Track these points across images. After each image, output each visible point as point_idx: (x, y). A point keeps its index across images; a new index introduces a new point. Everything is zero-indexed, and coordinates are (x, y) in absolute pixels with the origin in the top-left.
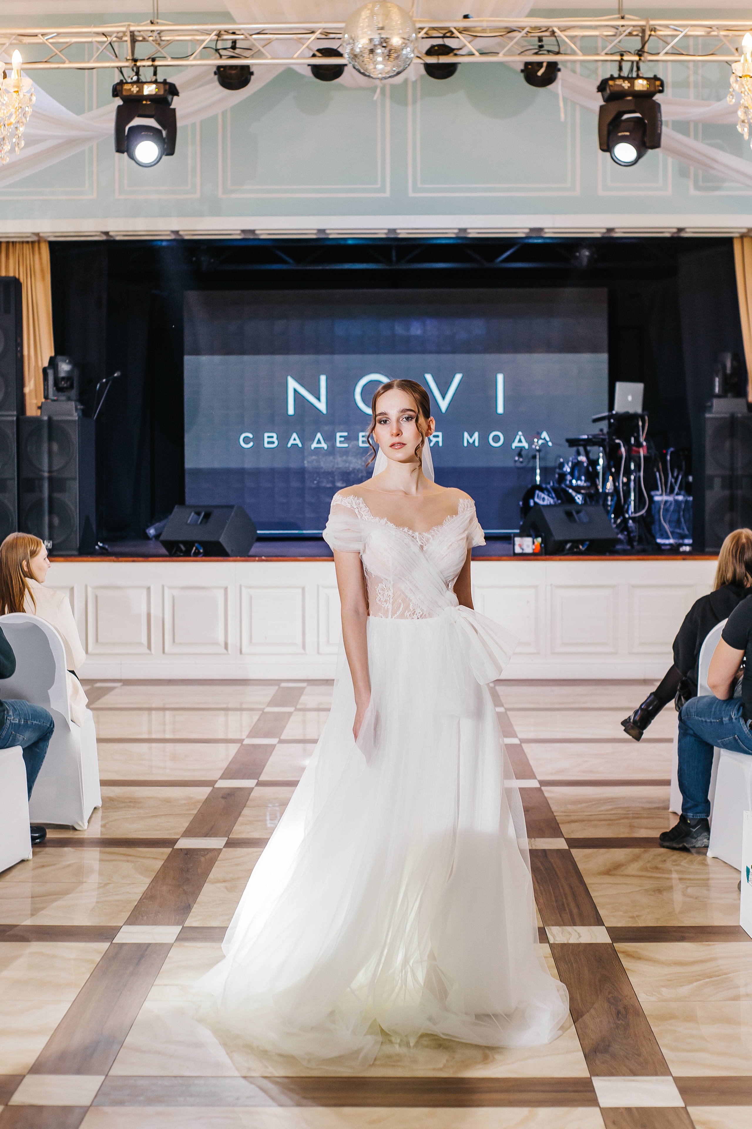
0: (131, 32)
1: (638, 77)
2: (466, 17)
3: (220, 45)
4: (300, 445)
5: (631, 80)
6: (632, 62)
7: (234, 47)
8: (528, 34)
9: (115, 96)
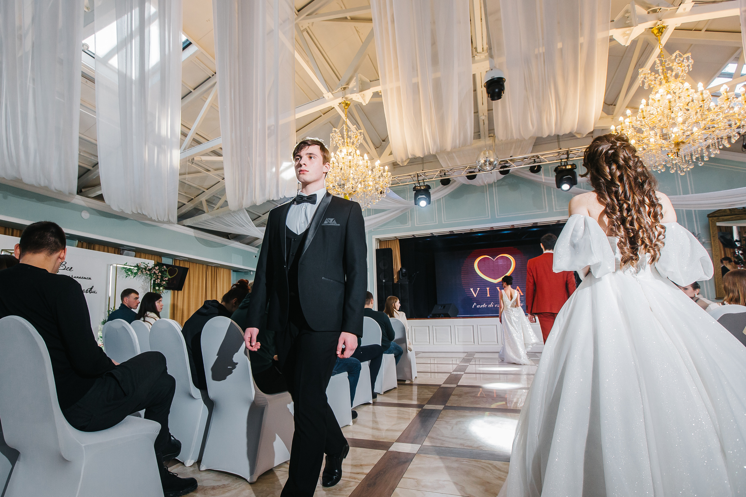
0: (417, 174)
1: (567, 165)
3: (441, 174)
5: (565, 166)
6: (565, 161)
7: (445, 174)
8: (530, 158)
9: (414, 191)
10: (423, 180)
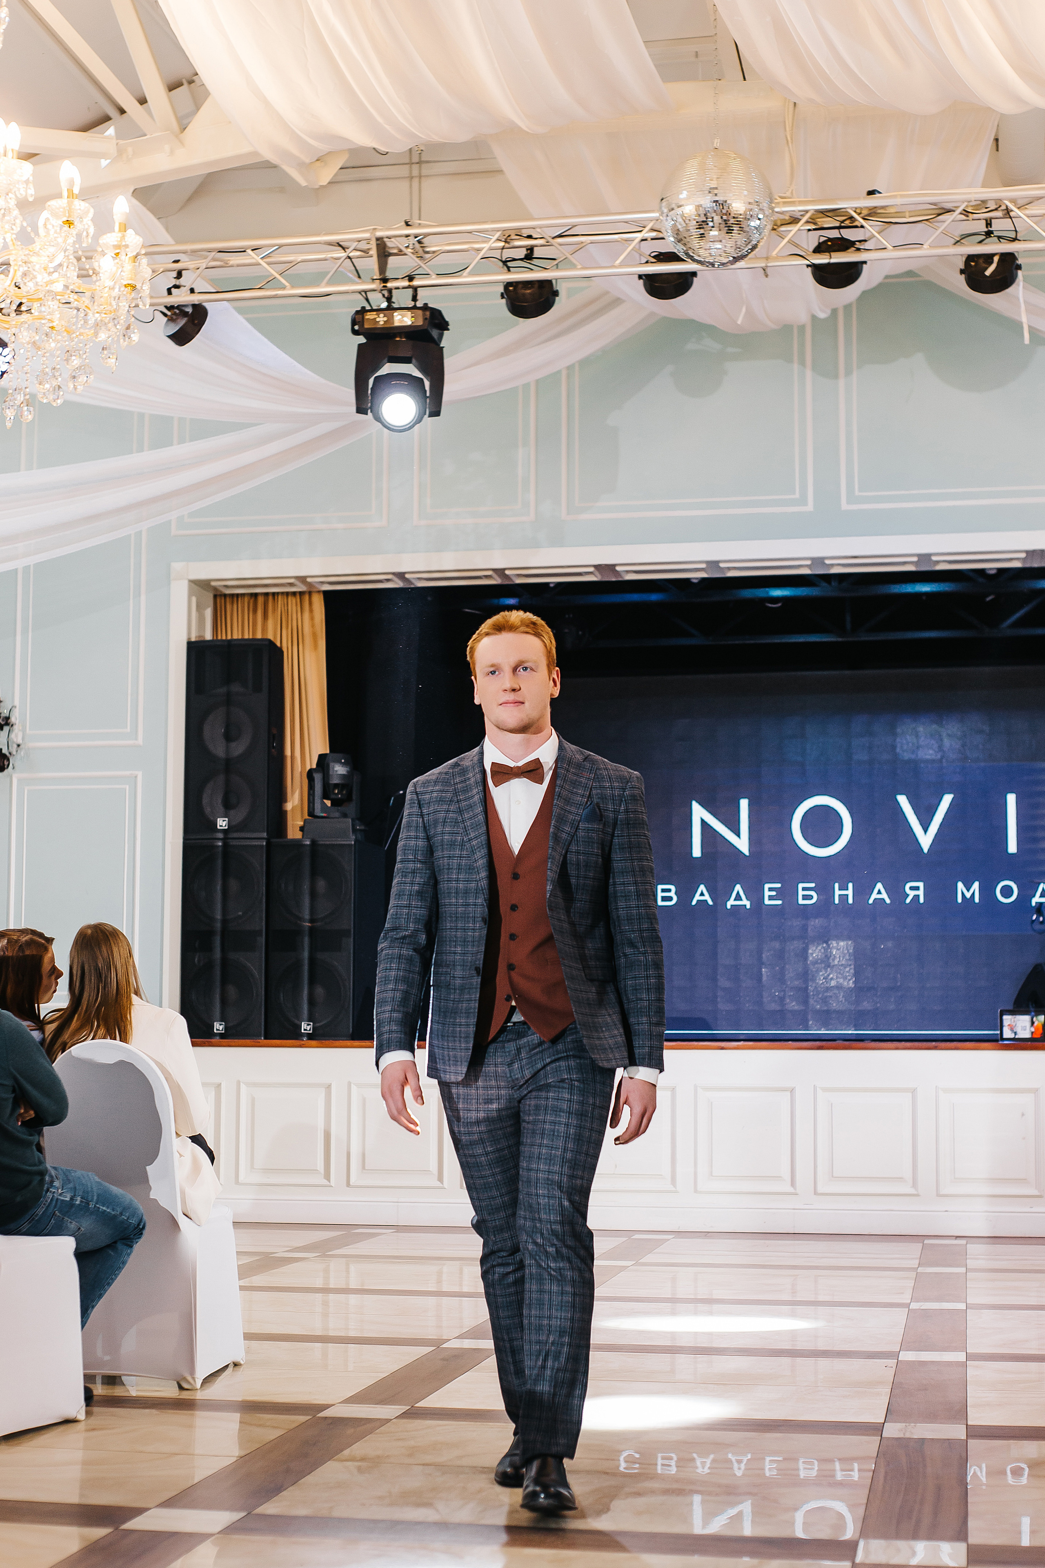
0: (378, 239)
2: (871, 193)
3: (508, 254)
4: (710, 902)
8: (966, 213)
9: (355, 333)
10: (411, 278)
